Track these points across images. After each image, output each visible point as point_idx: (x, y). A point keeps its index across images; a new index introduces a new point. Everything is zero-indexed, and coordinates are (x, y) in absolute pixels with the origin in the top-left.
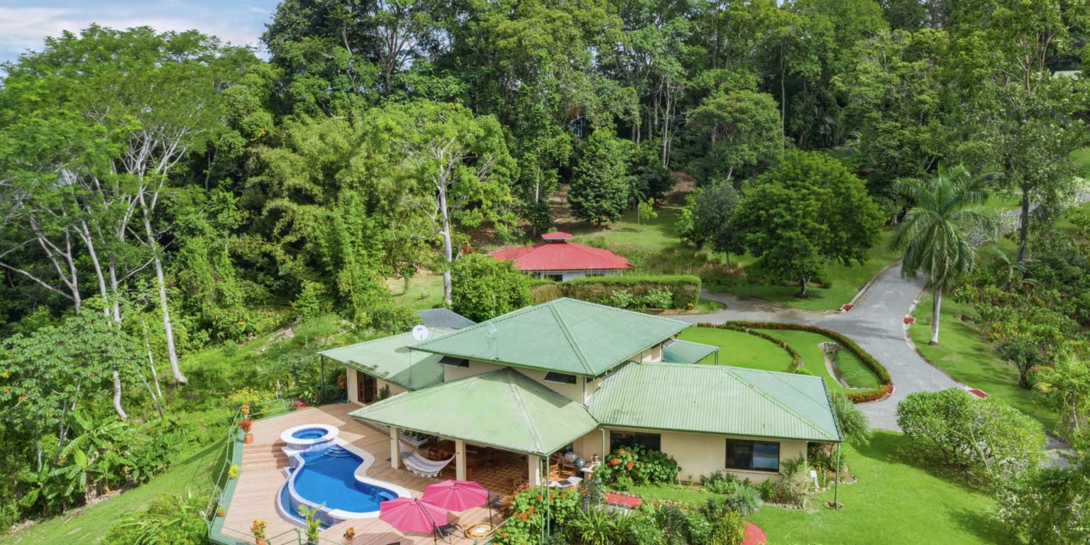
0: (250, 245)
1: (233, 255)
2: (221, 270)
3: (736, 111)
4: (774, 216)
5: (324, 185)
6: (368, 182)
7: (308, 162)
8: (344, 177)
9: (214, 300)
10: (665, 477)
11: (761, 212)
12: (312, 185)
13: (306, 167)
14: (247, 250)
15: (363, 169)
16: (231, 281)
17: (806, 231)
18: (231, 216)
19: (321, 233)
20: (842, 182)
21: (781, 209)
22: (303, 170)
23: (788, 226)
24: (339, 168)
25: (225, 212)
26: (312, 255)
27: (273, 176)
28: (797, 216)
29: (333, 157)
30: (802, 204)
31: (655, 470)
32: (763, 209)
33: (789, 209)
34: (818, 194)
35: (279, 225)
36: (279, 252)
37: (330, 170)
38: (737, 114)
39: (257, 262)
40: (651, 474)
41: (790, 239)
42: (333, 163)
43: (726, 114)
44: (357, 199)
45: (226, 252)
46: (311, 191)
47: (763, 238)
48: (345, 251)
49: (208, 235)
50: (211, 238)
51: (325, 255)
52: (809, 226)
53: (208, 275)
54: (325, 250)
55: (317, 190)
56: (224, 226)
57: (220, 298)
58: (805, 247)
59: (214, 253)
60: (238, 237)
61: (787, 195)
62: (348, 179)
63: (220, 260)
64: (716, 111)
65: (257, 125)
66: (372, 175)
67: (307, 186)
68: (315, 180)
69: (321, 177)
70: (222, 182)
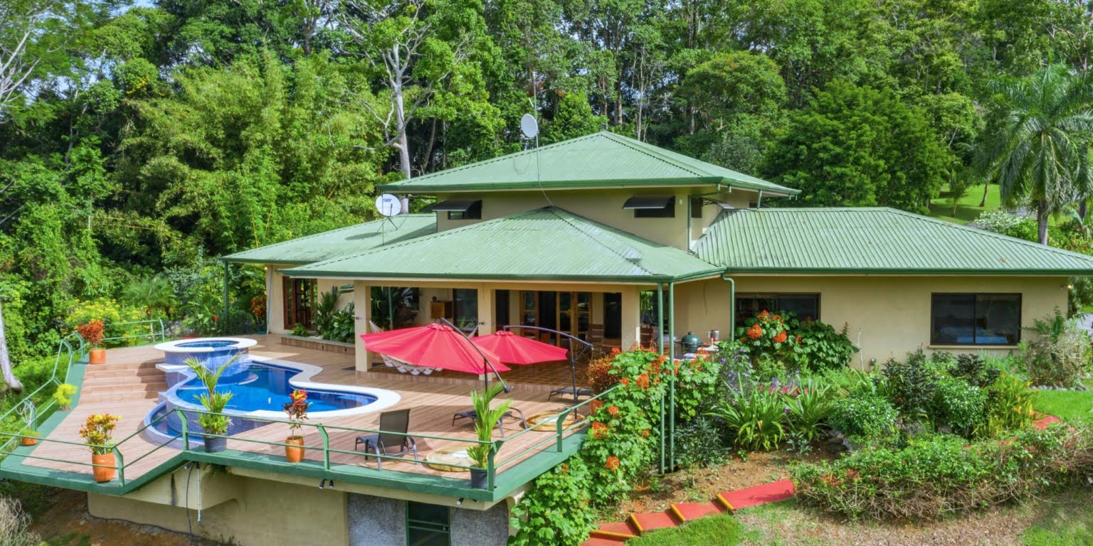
0: (123, 226)
1: (99, 235)
2: (81, 253)
3: (736, 70)
4: (817, 151)
5: (225, 148)
6: (284, 144)
7: (203, 117)
8: (252, 134)
9: (70, 292)
10: (836, 360)
11: (802, 147)
12: (210, 146)
13: (201, 121)
14: (118, 230)
15: (278, 125)
16: (94, 268)
17: (860, 168)
18: (98, 181)
19: (222, 199)
20: (897, 113)
21: (827, 142)
22: (198, 126)
23: (837, 160)
24: (246, 125)
25: (89, 175)
26: (208, 234)
27: (156, 138)
28: (849, 148)
29: (237, 110)
30: (853, 134)
31: (820, 349)
32: (803, 143)
33: (837, 142)
34: (872, 123)
35: (164, 197)
36: (162, 229)
37: (234, 126)
38: (739, 74)
39: (132, 249)
40: (812, 355)
41: (841, 177)
42: (237, 118)
43: (724, 74)
44: (269, 166)
45: (89, 229)
46: (208, 153)
47: (806, 179)
48: (253, 221)
49: (64, 204)
50: (67, 207)
51: (226, 229)
52: (863, 161)
53: (62, 257)
54: (226, 222)
55: (215, 152)
56: (87, 193)
57: (78, 288)
58: (860, 187)
59: (70, 229)
60: (107, 212)
61: (833, 126)
62: (259, 136)
63: (79, 240)
64: (711, 72)
65: (136, 74)
66: (289, 136)
67: (203, 146)
68: (213, 141)
69: (221, 134)
70: (86, 140)
